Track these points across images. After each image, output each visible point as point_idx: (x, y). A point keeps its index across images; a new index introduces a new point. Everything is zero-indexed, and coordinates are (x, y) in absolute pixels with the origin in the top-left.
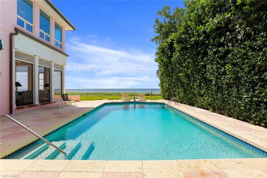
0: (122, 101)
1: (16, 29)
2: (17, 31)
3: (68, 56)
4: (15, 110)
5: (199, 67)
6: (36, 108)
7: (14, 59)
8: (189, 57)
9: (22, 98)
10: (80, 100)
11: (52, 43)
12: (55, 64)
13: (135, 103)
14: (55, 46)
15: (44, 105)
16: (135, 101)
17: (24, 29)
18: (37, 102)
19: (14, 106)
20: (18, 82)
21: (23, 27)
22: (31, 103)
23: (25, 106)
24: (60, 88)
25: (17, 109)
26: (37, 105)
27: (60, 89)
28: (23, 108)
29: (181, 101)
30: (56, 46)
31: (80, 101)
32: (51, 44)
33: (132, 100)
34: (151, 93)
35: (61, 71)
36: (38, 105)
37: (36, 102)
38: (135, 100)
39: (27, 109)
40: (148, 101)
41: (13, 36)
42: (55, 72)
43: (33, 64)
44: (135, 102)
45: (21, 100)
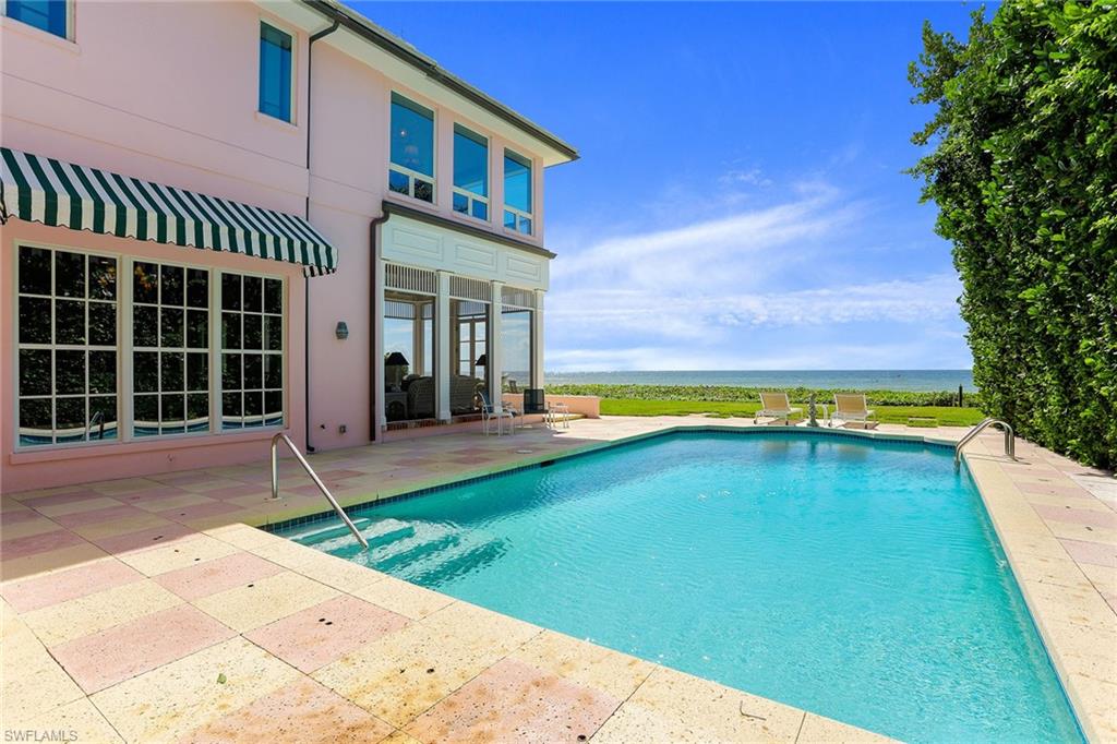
0: (755, 422)
1: (385, 203)
2: (388, 208)
3: (552, 256)
4: (383, 432)
5: (1097, 243)
6: (442, 428)
7: (381, 287)
8: (1054, 194)
9: (410, 399)
10: (598, 412)
11: (496, 222)
12: (505, 290)
13: (814, 434)
14: (507, 229)
15: (466, 424)
16: (817, 425)
17: (409, 200)
18: (444, 412)
19: (381, 420)
20: (400, 354)
21: (406, 192)
22: (427, 416)
23: (412, 423)
24: (528, 369)
25: (388, 429)
26: (443, 422)
27: (526, 373)
28: (405, 427)
29: (1056, 442)
30: (509, 230)
31: (597, 418)
32: (490, 225)
33: (804, 424)
34: (958, 392)
35: (532, 312)
36: (449, 422)
37: (442, 412)
38: (813, 421)
39: (414, 431)
40: (884, 430)
41: (377, 227)
42: (505, 315)
43: (434, 297)
44: (815, 430)
45: (405, 404)
